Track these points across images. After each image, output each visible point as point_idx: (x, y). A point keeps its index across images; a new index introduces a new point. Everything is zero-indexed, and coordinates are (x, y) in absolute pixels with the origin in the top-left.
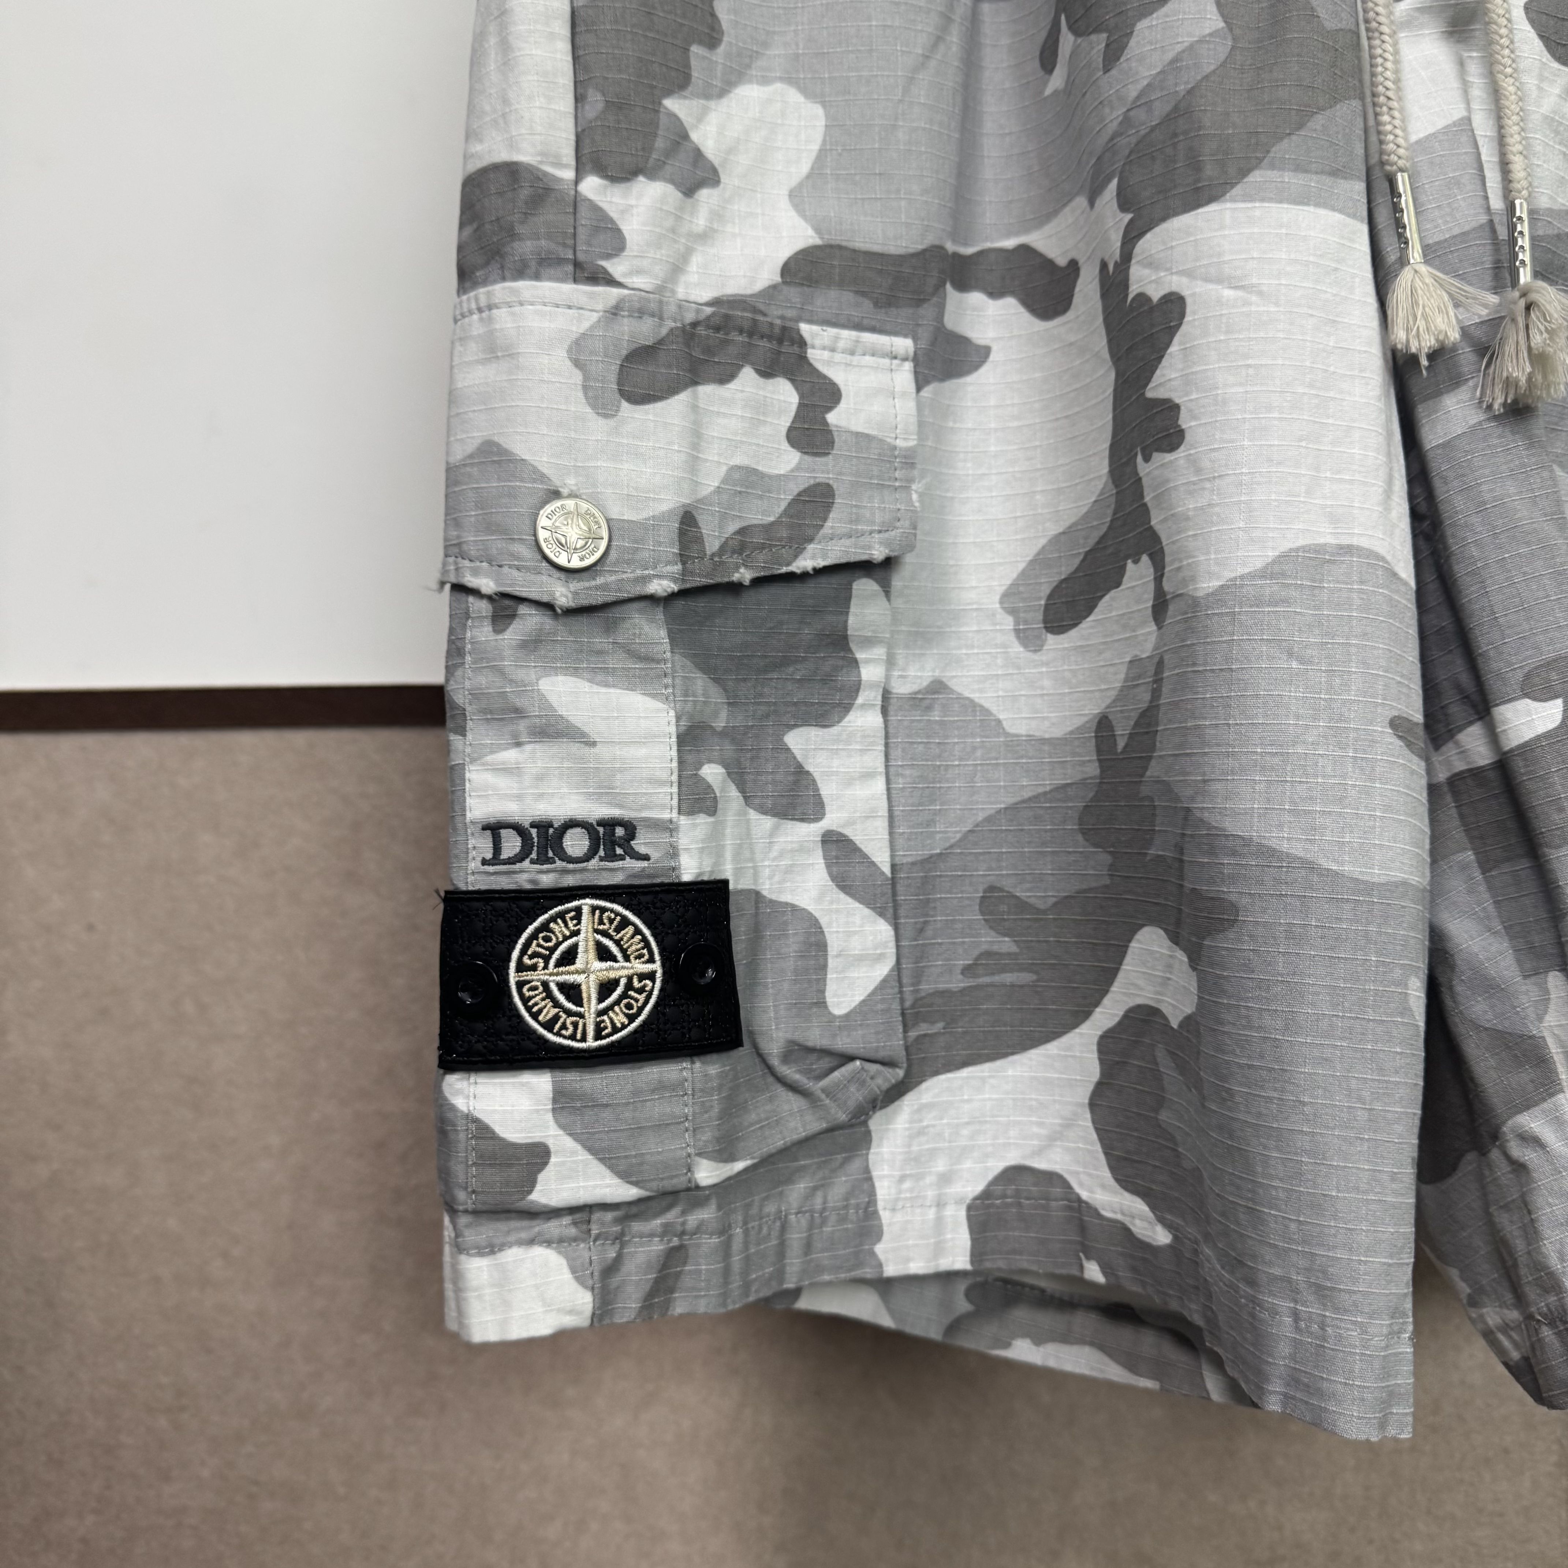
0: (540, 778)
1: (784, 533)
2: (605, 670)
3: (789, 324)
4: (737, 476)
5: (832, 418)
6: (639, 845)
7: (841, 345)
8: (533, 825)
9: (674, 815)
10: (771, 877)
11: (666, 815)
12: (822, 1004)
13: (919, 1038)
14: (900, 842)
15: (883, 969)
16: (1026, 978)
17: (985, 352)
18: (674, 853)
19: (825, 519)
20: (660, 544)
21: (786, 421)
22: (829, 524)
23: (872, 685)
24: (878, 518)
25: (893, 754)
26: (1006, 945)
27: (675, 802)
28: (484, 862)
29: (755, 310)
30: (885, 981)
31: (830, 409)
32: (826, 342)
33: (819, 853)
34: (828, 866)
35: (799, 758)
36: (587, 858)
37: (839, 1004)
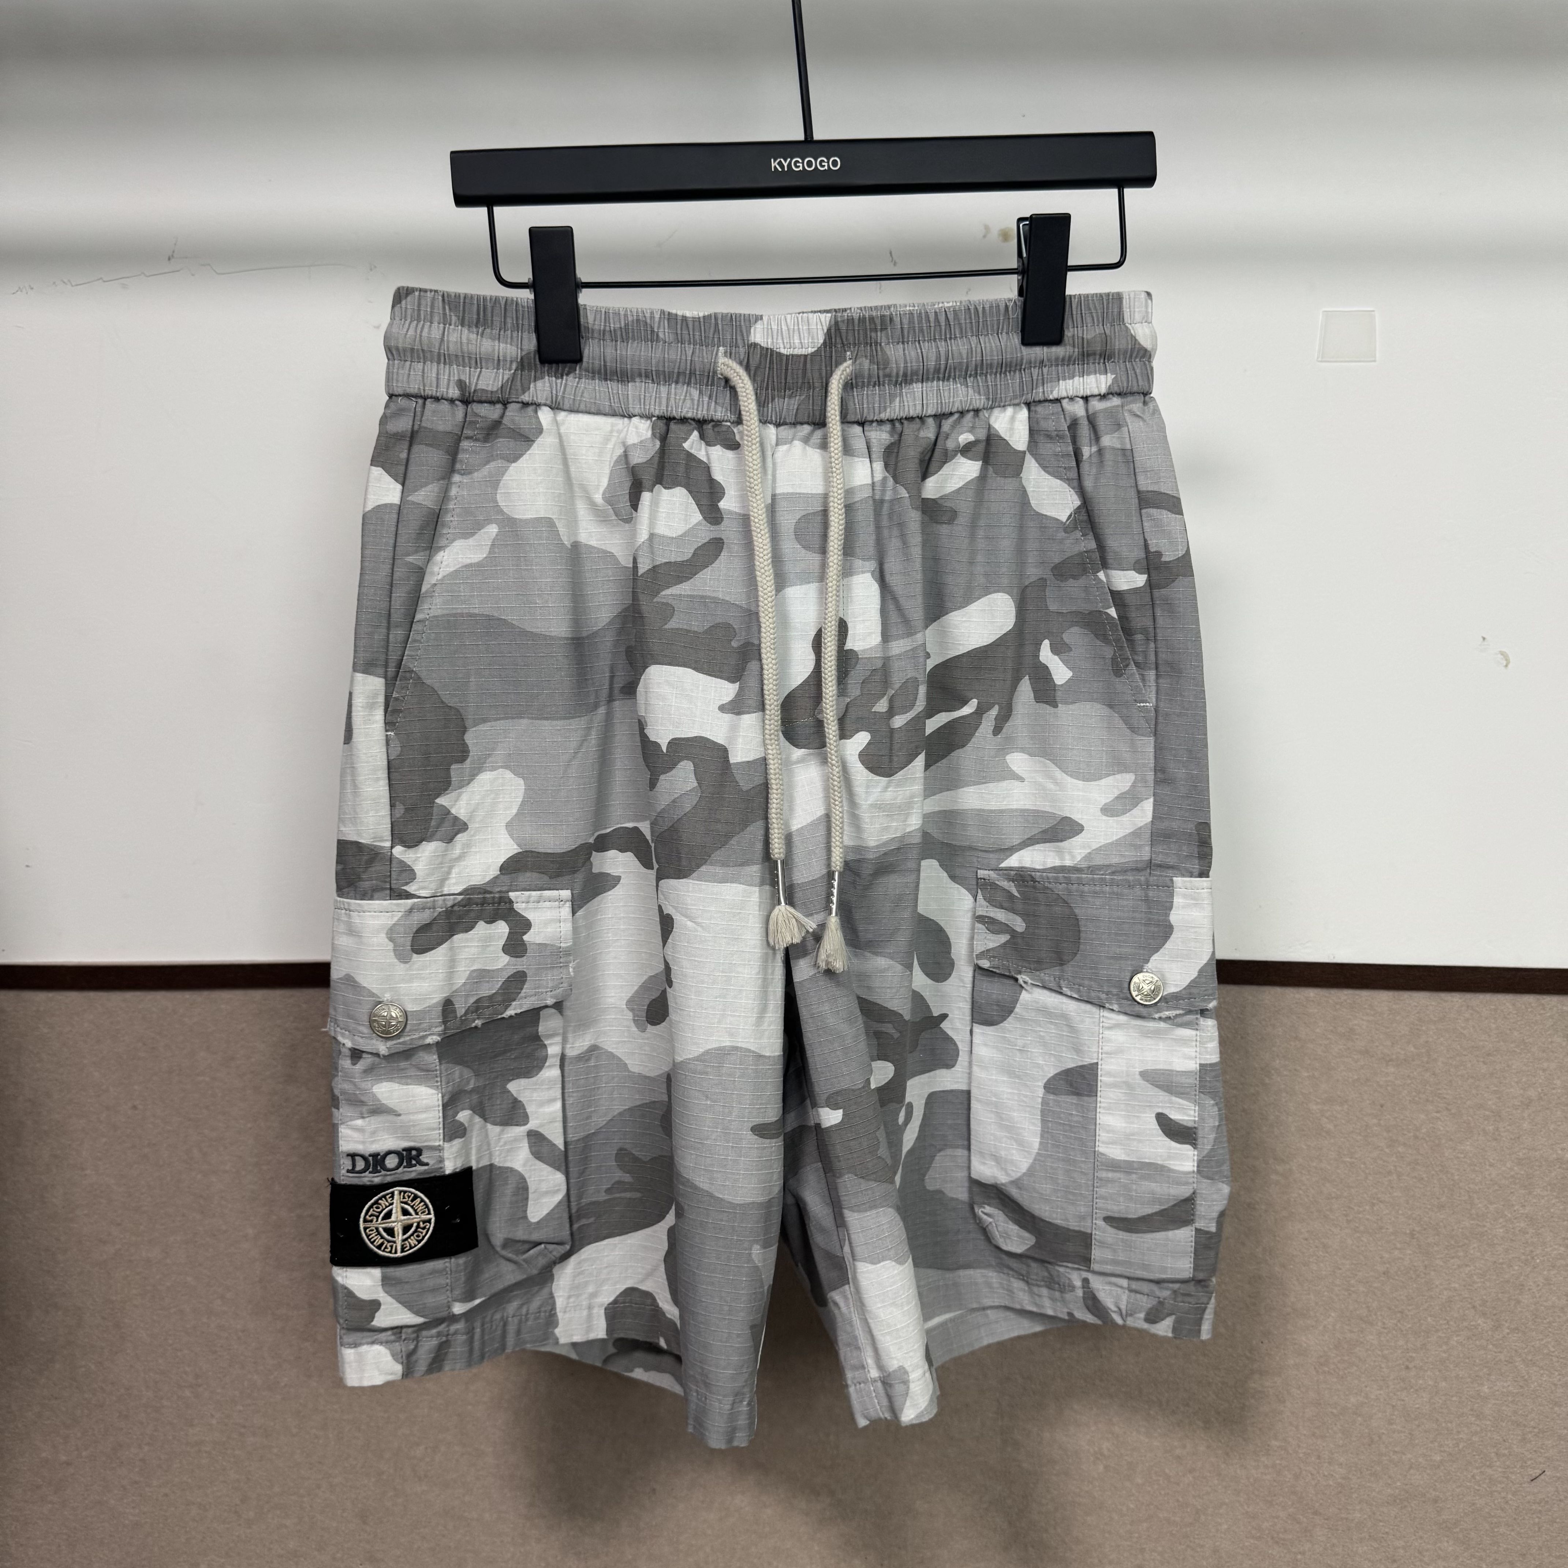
0: (374, 1133)
1: (500, 998)
2: (406, 1077)
3: (503, 895)
4: (475, 975)
5: (526, 938)
6: (424, 1158)
7: (532, 899)
8: (370, 1155)
9: (441, 1143)
10: (499, 1155)
11: (437, 1144)
12: (525, 1217)
13: (579, 1228)
14: (570, 1131)
15: (560, 1196)
16: (638, 1195)
17: (618, 879)
18: (441, 1160)
19: (522, 989)
20: (432, 1019)
21: (502, 942)
22: (524, 991)
23: (554, 1056)
24: (550, 985)
25: (567, 1086)
26: (627, 1178)
27: (442, 1137)
28: (348, 1171)
29: (486, 892)
30: (560, 1202)
31: (525, 933)
32: (524, 899)
33: (526, 1140)
34: (530, 1147)
35: (515, 1095)
36: (397, 1168)
37: (533, 1217)
